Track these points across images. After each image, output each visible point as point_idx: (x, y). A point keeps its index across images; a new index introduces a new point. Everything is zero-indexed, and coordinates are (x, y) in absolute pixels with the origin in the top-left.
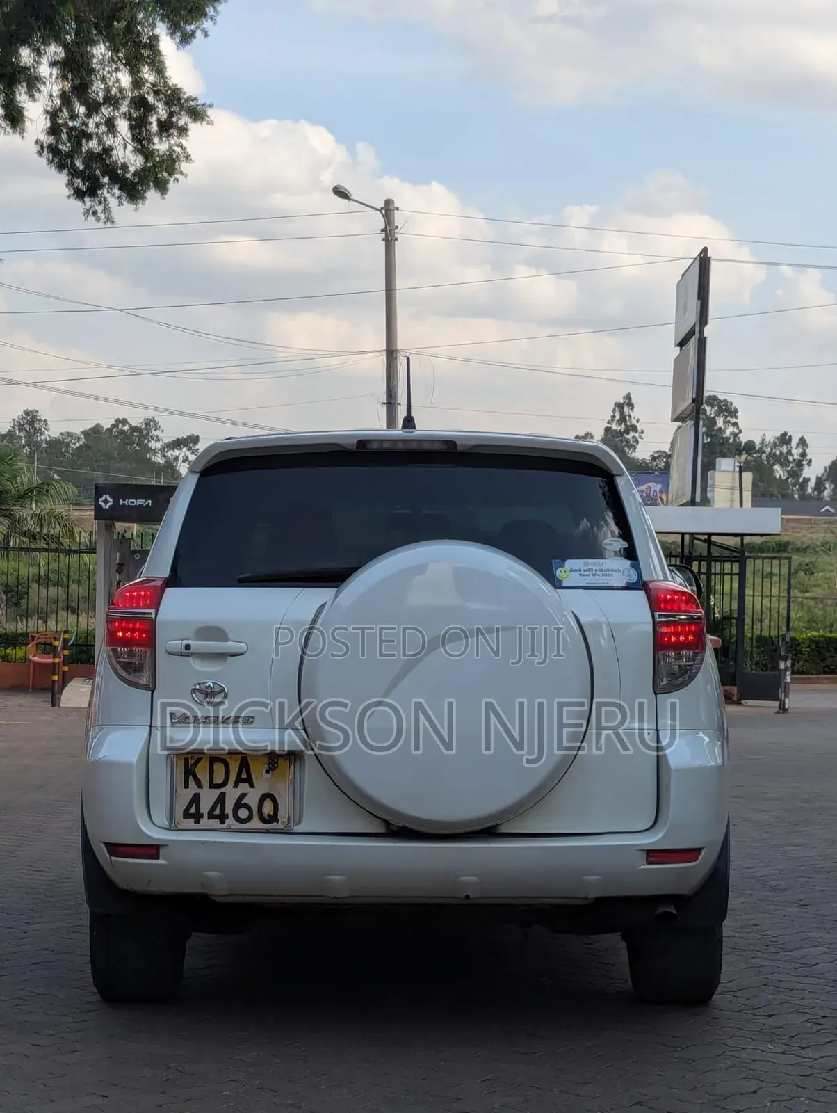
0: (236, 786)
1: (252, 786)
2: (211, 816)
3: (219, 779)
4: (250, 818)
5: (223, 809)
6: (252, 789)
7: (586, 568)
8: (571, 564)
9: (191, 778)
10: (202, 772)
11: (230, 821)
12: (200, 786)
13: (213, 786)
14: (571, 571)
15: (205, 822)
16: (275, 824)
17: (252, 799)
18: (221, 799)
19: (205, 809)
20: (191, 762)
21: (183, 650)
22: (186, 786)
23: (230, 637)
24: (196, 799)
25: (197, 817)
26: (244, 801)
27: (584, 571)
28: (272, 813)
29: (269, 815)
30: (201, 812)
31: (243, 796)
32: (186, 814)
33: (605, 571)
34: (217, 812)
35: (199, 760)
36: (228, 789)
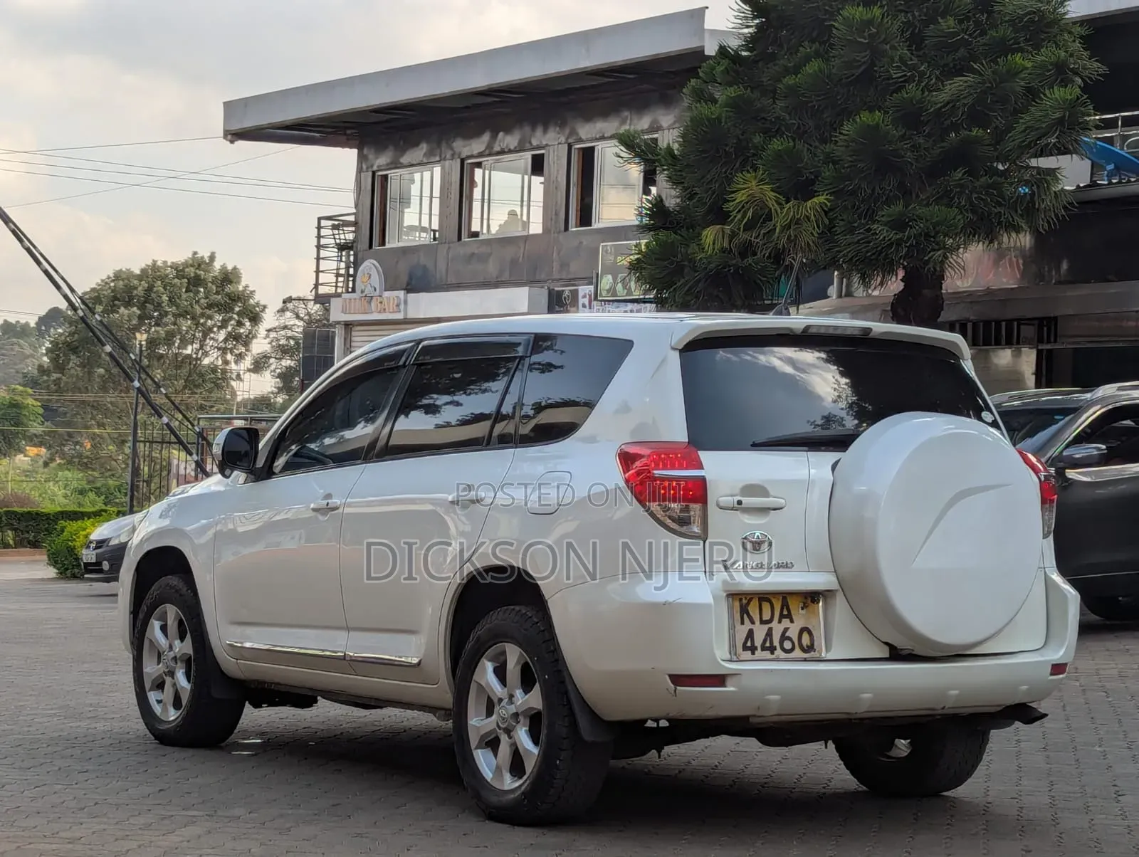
0: (780, 622)
1: (792, 621)
2: (764, 649)
3: (766, 617)
4: (792, 649)
5: (771, 642)
6: (792, 624)
9: (745, 616)
10: (753, 610)
11: (779, 652)
12: (752, 622)
13: (763, 622)
15: (759, 654)
16: (812, 653)
17: (793, 634)
18: (769, 634)
19: (758, 642)
20: (744, 601)
21: (736, 506)
22: (742, 623)
23: (771, 494)
24: (750, 634)
25: (753, 649)
26: (787, 634)
28: (809, 644)
29: (807, 646)
30: (756, 645)
31: (786, 630)
32: (745, 648)
34: (768, 644)
35: (750, 600)
36: (774, 625)
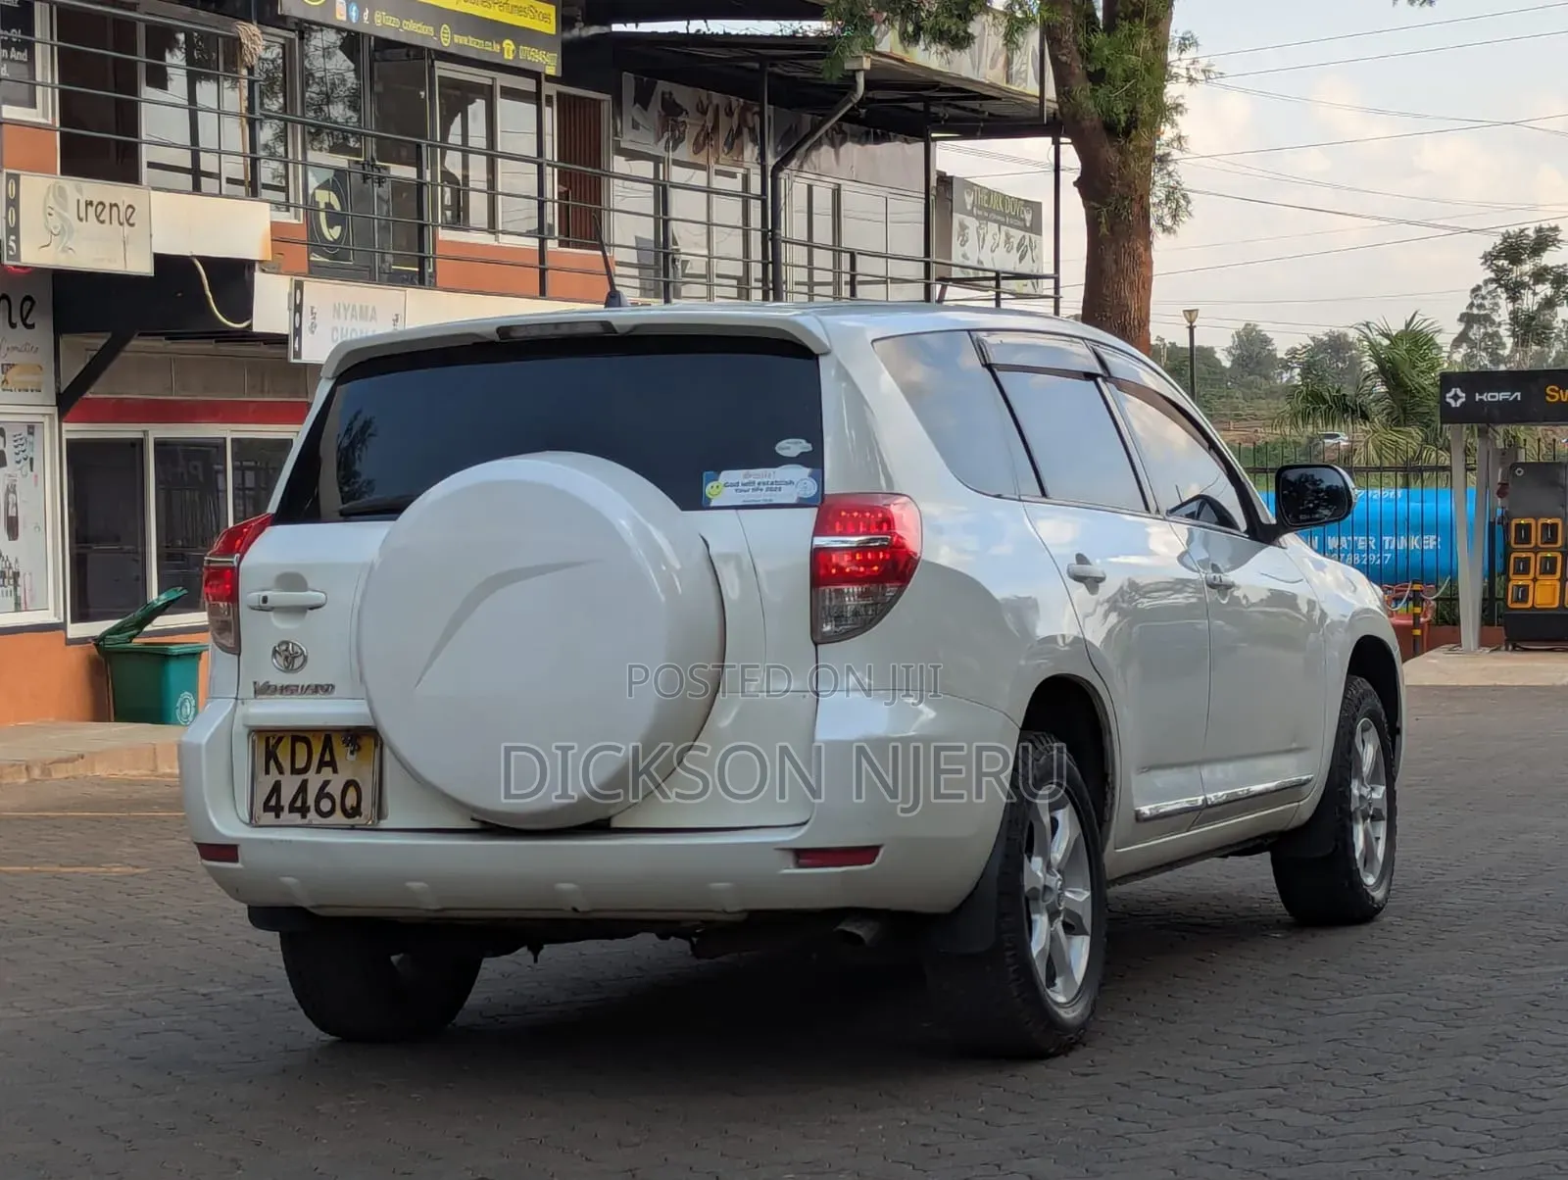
0: (318, 771)
1: (335, 771)
2: (292, 809)
3: (300, 764)
4: (332, 812)
5: (304, 802)
6: (335, 775)
7: (746, 481)
8: (727, 476)
9: (272, 763)
10: (283, 754)
11: (312, 815)
12: (281, 772)
13: (295, 771)
14: (725, 485)
15: (285, 815)
16: (358, 818)
17: (335, 790)
18: (303, 788)
19: (285, 801)
20: (272, 742)
21: (261, 604)
22: (267, 772)
23: (311, 585)
24: (276, 788)
25: (277, 810)
26: (327, 790)
27: (743, 485)
28: (355, 805)
29: (352, 808)
30: (282, 804)
31: (326, 783)
32: (267, 808)
33: (772, 483)
34: (299, 804)
35: (280, 740)
36: (311, 775)
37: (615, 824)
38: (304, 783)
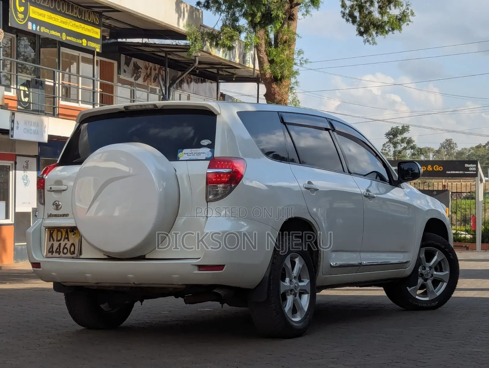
0: (64, 241)
1: (68, 241)
2: (56, 252)
3: (59, 238)
4: (67, 253)
5: (60, 250)
6: (68, 242)
7: (191, 152)
8: (185, 151)
9: (51, 238)
10: (54, 235)
11: (62, 254)
12: (54, 240)
13: (57, 241)
14: (185, 154)
15: (54, 254)
16: (74, 255)
17: (68, 246)
18: (59, 246)
20: (52, 232)
21: (50, 190)
22: (50, 241)
23: (64, 184)
24: (52, 246)
25: (52, 252)
26: (66, 246)
27: (190, 153)
28: (73, 251)
29: (72, 252)
30: (54, 250)
31: (66, 244)
32: (49, 252)
33: (198, 153)
34: (58, 250)
35: (54, 230)
36: (62, 242)
37: (147, 257)
38: (60, 244)
